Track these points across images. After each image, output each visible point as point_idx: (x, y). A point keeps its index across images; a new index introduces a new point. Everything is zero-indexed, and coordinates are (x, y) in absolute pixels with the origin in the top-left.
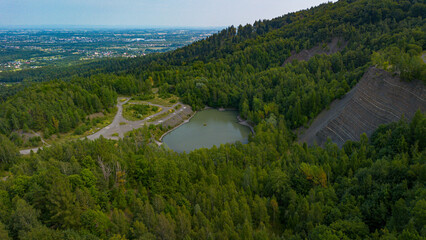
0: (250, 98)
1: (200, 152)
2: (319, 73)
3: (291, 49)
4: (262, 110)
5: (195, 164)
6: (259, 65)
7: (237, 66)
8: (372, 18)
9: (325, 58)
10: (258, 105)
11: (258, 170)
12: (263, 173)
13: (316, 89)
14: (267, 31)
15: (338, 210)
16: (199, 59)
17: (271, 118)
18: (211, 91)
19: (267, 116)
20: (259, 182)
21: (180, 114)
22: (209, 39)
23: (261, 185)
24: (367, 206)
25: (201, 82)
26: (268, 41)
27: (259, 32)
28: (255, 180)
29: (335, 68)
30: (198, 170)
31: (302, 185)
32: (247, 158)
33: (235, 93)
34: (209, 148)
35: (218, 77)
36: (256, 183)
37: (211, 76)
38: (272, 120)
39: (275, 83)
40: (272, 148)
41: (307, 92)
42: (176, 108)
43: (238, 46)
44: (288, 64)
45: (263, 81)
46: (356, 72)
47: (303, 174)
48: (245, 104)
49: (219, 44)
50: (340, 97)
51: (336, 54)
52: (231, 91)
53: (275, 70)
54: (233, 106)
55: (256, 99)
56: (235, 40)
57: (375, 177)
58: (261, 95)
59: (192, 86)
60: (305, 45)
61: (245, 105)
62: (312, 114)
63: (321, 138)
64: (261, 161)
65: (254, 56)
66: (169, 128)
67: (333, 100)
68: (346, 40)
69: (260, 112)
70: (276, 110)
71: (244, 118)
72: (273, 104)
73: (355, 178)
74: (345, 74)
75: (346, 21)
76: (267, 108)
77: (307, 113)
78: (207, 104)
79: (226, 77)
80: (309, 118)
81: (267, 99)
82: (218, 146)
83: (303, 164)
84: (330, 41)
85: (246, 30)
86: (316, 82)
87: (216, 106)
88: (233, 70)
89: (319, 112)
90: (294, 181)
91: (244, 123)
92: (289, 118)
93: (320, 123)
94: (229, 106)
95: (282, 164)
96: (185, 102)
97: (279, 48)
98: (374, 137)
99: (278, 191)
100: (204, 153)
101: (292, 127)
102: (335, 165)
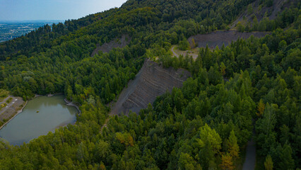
0: (72, 84)
1: (38, 141)
2: (117, 61)
3: (96, 43)
4: (83, 93)
5: (35, 153)
6: (74, 56)
7: (57, 59)
8: (143, 22)
9: (119, 51)
10: (79, 89)
11: (87, 143)
12: (92, 145)
13: (117, 74)
14: (76, 28)
15: (142, 162)
16: (22, 53)
17: (91, 99)
18: (38, 82)
19: (87, 97)
20: (90, 152)
21: (12, 107)
22: (28, 36)
23: (92, 155)
24: (157, 154)
25: (28, 75)
26: (78, 37)
27: (70, 29)
28: (87, 152)
29: (127, 57)
30: (39, 157)
31: (118, 148)
32: (78, 136)
33: (60, 82)
34: (46, 135)
35: (42, 68)
36: (88, 155)
37: (36, 68)
38: (91, 100)
39: (89, 71)
40: (94, 123)
41: (112, 77)
42: (8, 102)
43: (55, 41)
44: (96, 55)
45: (80, 71)
46: (139, 60)
47: (118, 141)
48: (69, 89)
49: (38, 40)
50: (133, 78)
51: (126, 47)
52: (56, 80)
53: (87, 60)
54: (60, 92)
55: (77, 86)
56: (51, 36)
57: (158, 134)
58: (80, 81)
59: (20, 80)
60: (105, 40)
61: (69, 91)
62: (117, 92)
63: (125, 107)
64: (88, 135)
65: (69, 49)
66: (4, 121)
67: (128, 80)
68: (130, 36)
69: (81, 95)
70: (93, 92)
71: (70, 100)
72: (90, 88)
73: (149, 137)
74: (133, 61)
75: (128, 24)
76: (86, 91)
77: (114, 91)
78: (36, 92)
79: (49, 67)
80: (116, 94)
81: (85, 84)
82: (53, 132)
83: (117, 133)
84: (121, 37)
85: (59, 28)
86: (117, 69)
87: (45, 94)
88: (54, 61)
89: (122, 90)
90: (113, 146)
91: (70, 104)
92: (103, 97)
93: (123, 98)
94: (56, 91)
95: (104, 135)
96: (16, 95)
97: (87, 42)
98: (155, 104)
99: (104, 156)
100: (42, 141)
101: (106, 103)
102: (136, 128)
